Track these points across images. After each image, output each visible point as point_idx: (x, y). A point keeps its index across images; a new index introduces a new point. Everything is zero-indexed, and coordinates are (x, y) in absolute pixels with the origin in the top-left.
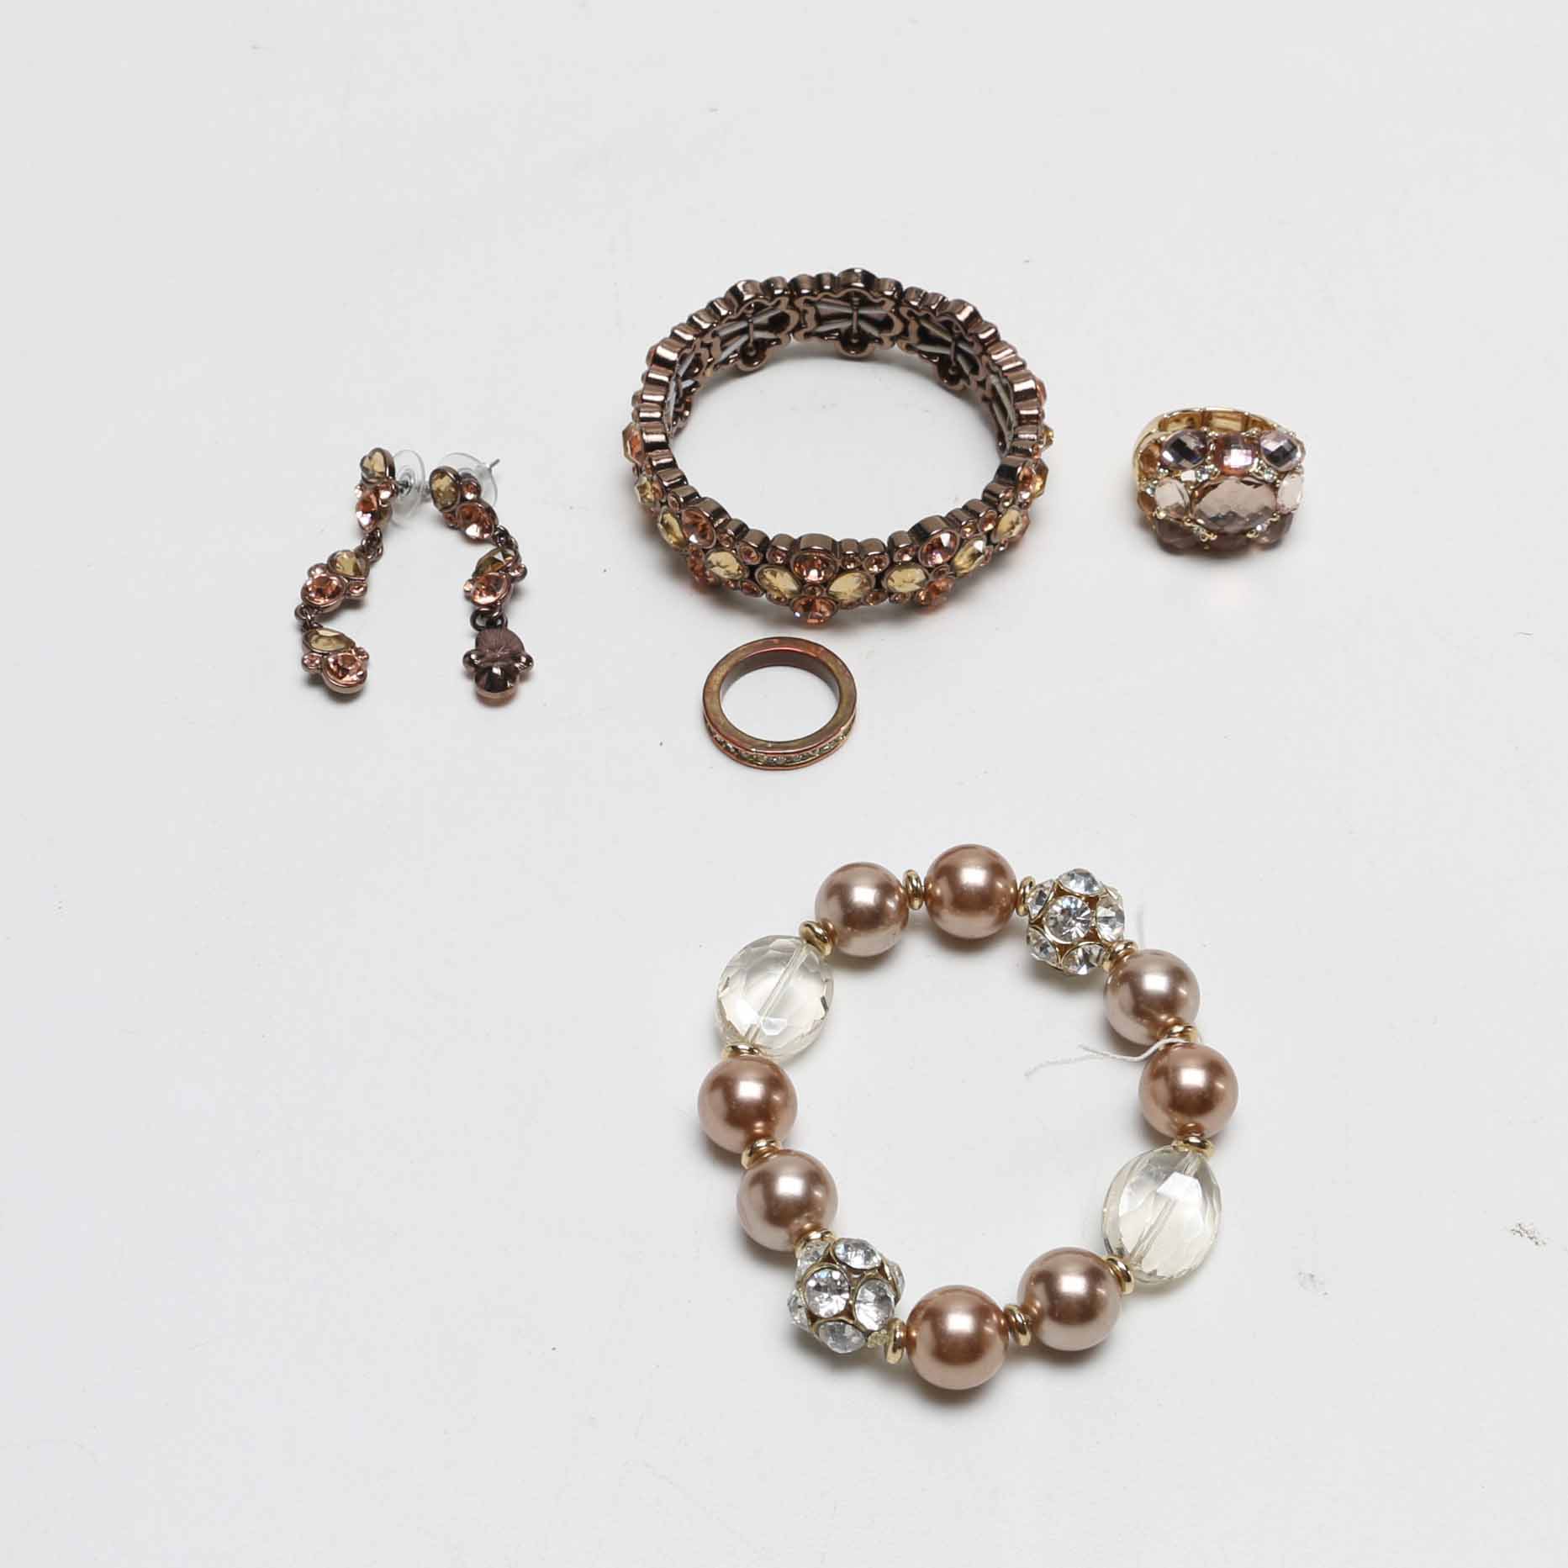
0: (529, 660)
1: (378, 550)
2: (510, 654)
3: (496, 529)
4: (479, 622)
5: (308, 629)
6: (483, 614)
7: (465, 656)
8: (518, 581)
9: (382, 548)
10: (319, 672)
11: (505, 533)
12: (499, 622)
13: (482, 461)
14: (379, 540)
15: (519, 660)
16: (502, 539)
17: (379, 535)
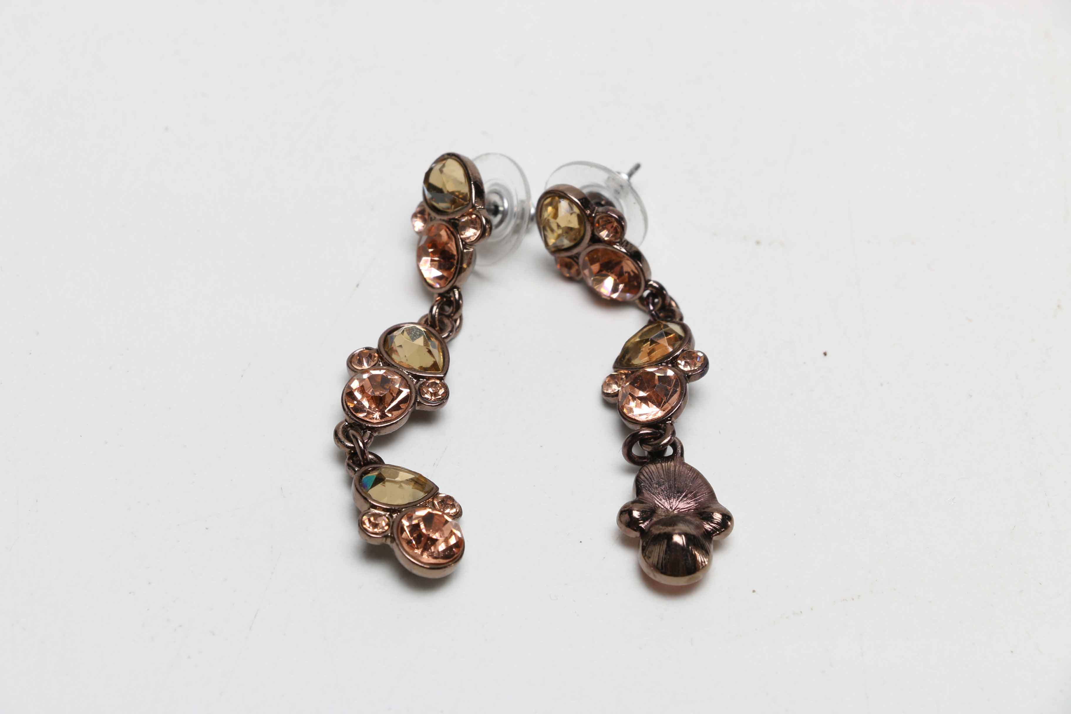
0: (727, 517)
1: (456, 321)
2: (696, 509)
3: (647, 286)
4: (635, 451)
5: (360, 466)
6: (644, 440)
7: (622, 512)
8: (696, 380)
9: (461, 317)
10: (388, 542)
11: (659, 292)
12: (669, 451)
13: (615, 169)
14: (458, 306)
15: (709, 518)
16: (656, 300)
17: (457, 296)
